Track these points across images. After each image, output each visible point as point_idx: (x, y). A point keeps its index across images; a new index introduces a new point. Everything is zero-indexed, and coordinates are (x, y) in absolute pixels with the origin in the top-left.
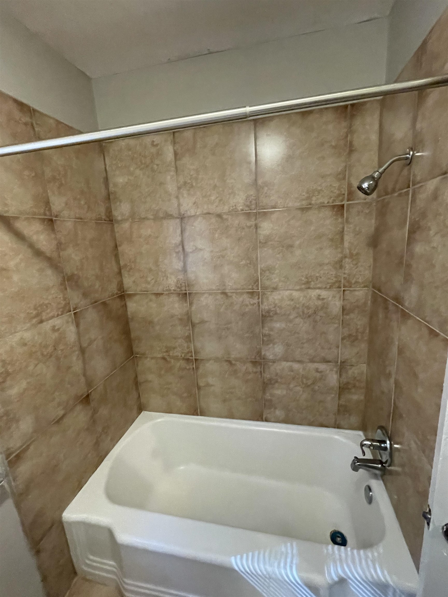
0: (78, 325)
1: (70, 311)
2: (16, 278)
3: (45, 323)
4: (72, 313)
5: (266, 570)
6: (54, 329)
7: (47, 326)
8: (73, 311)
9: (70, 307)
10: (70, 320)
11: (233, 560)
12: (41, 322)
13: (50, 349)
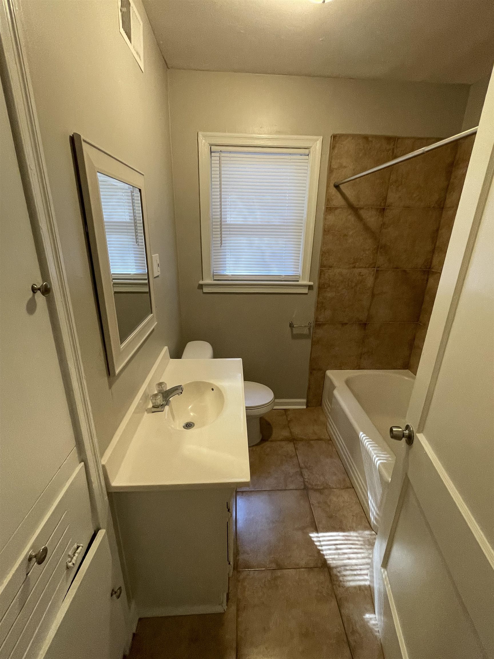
0: (376, 278)
1: (375, 268)
2: (350, 240)
3: (356, 269)
4: (375, 269)
5: (367, 446)
6: (360, 274)
7: (357, 271)
8: (377, 268)
9: (375, 265)
10: (372, 273)
11: (361, 433)
12: (354, 267)
13: (354, 284)
